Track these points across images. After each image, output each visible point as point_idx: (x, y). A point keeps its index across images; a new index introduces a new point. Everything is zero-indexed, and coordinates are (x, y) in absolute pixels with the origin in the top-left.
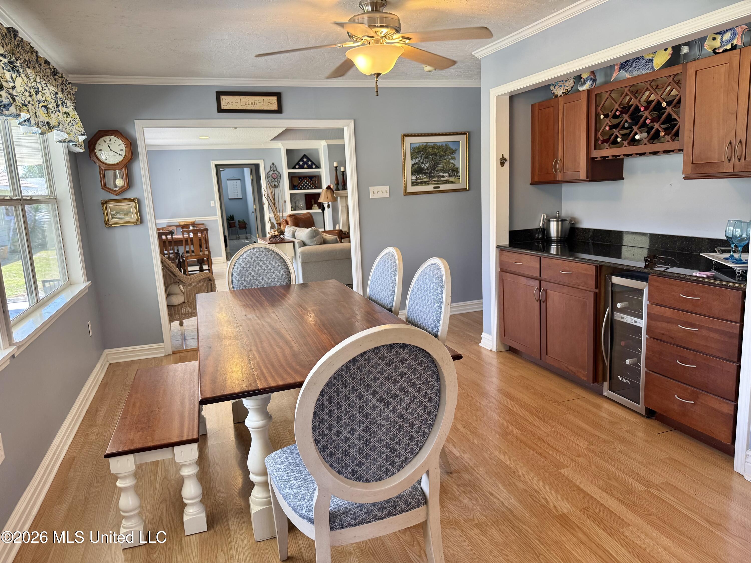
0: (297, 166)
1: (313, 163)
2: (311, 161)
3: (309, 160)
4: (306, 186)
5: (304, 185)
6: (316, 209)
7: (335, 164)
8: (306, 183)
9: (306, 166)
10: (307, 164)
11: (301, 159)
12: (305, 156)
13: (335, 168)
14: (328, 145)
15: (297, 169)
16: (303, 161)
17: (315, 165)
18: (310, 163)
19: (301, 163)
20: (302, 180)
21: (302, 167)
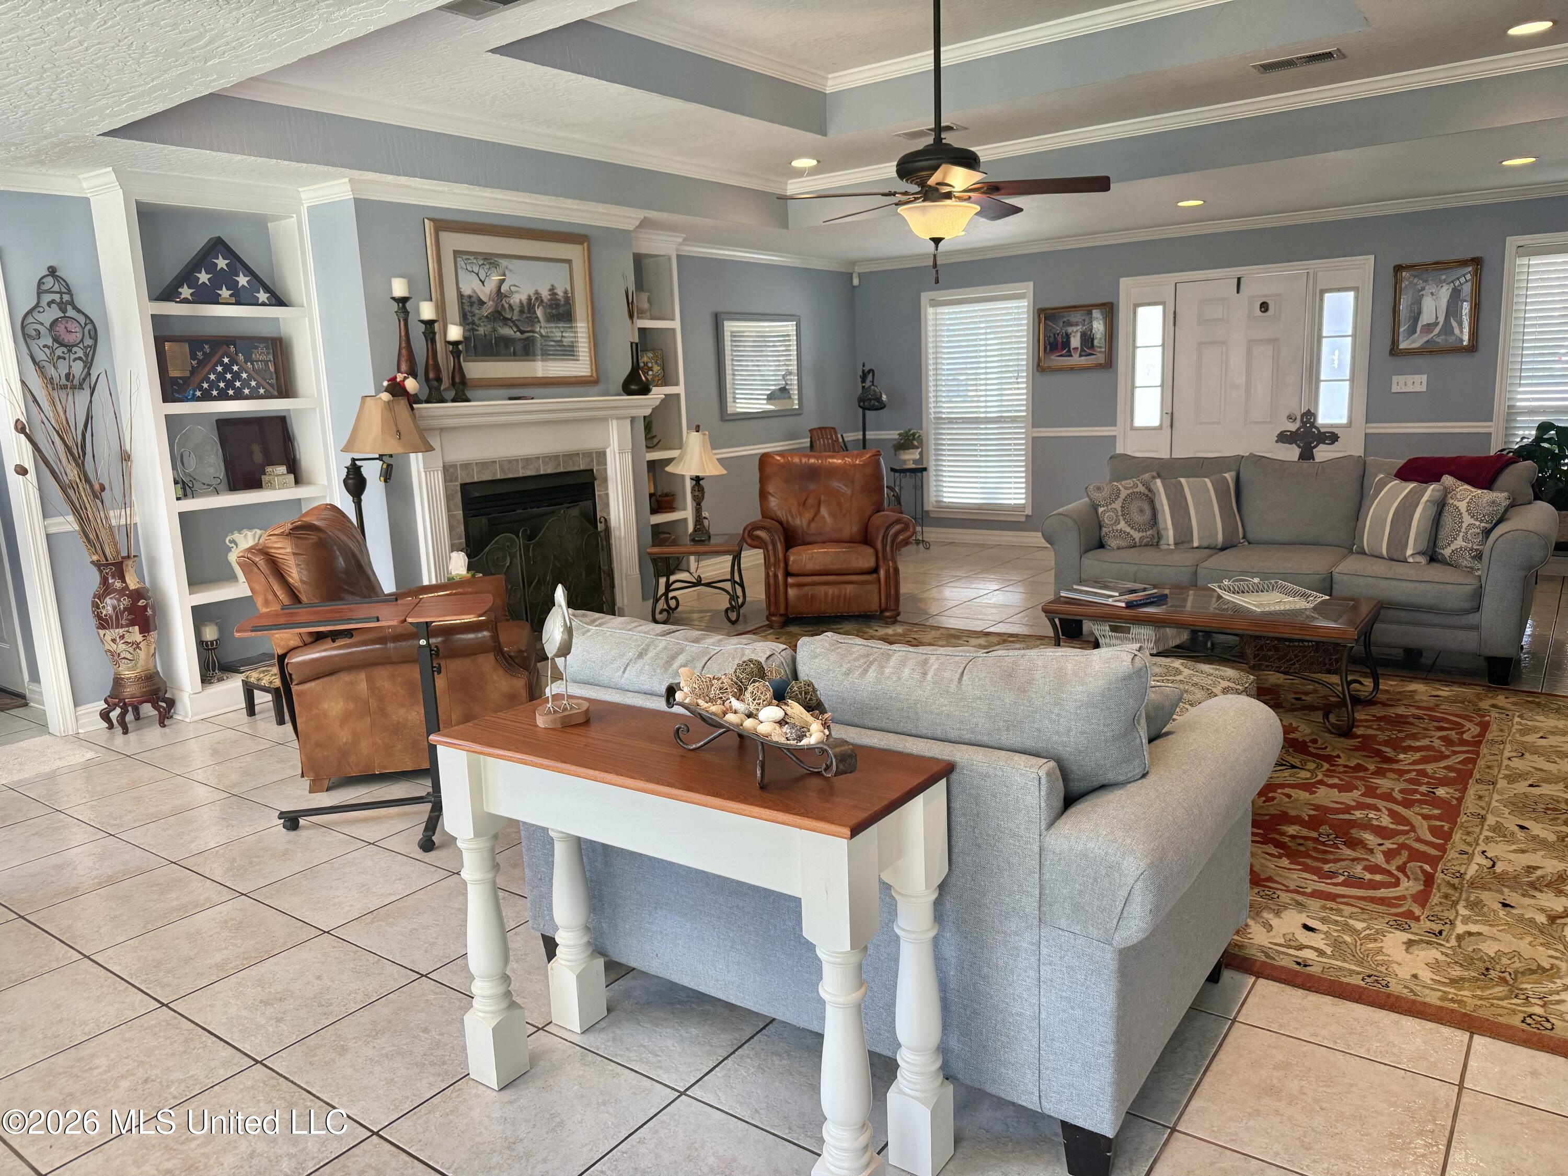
0: (186, 292)
1: (258, 281)
2: (249, 271)
3: (238, 263)
4: (230, 384)
5: (221, 377)
6: (283, 486)
7: (399, 288)
8: (227, 368)
9: (225, 293)
10: (233, 286)
11: (203, 259)
12: (218, 246)
13: (395, 306)
14: (357, 201)
15: (185, 301)
16: (212, 268)
17: (267, 289)
18: (243, 280)
19: (204, 277)
20: (207, 356)
21: (207, 296)
